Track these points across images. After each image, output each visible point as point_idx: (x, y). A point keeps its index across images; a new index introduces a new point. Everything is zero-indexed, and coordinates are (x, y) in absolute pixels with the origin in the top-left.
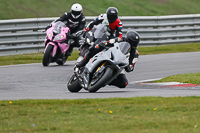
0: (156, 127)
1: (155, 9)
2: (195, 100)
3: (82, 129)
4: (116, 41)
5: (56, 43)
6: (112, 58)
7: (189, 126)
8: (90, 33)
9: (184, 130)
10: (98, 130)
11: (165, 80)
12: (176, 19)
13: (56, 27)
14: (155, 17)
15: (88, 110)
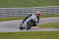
15: (11, 35)
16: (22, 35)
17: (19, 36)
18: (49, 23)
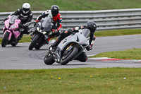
0: (92, 89)
1: (91, 6)
2: (119, 70)
3: (39, 90)
4: (80, 28)
5: (11, 31)
6: (78, 41)
7: (114, 88)
8: (40, 23)
9: (111, 92)
10: (51, 91)
11: (98, 56)
12: (105, 13)
13: (11, 19)
14: (91, 12)
15: (44, 77)
17: (62, 79)
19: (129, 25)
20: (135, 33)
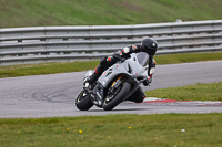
1: (129, 17)
14: (130, 26)
16: (98, 127)
17: (85, 132)
18: (199, 84)
19: (190, 46)
20: (200, 60)
